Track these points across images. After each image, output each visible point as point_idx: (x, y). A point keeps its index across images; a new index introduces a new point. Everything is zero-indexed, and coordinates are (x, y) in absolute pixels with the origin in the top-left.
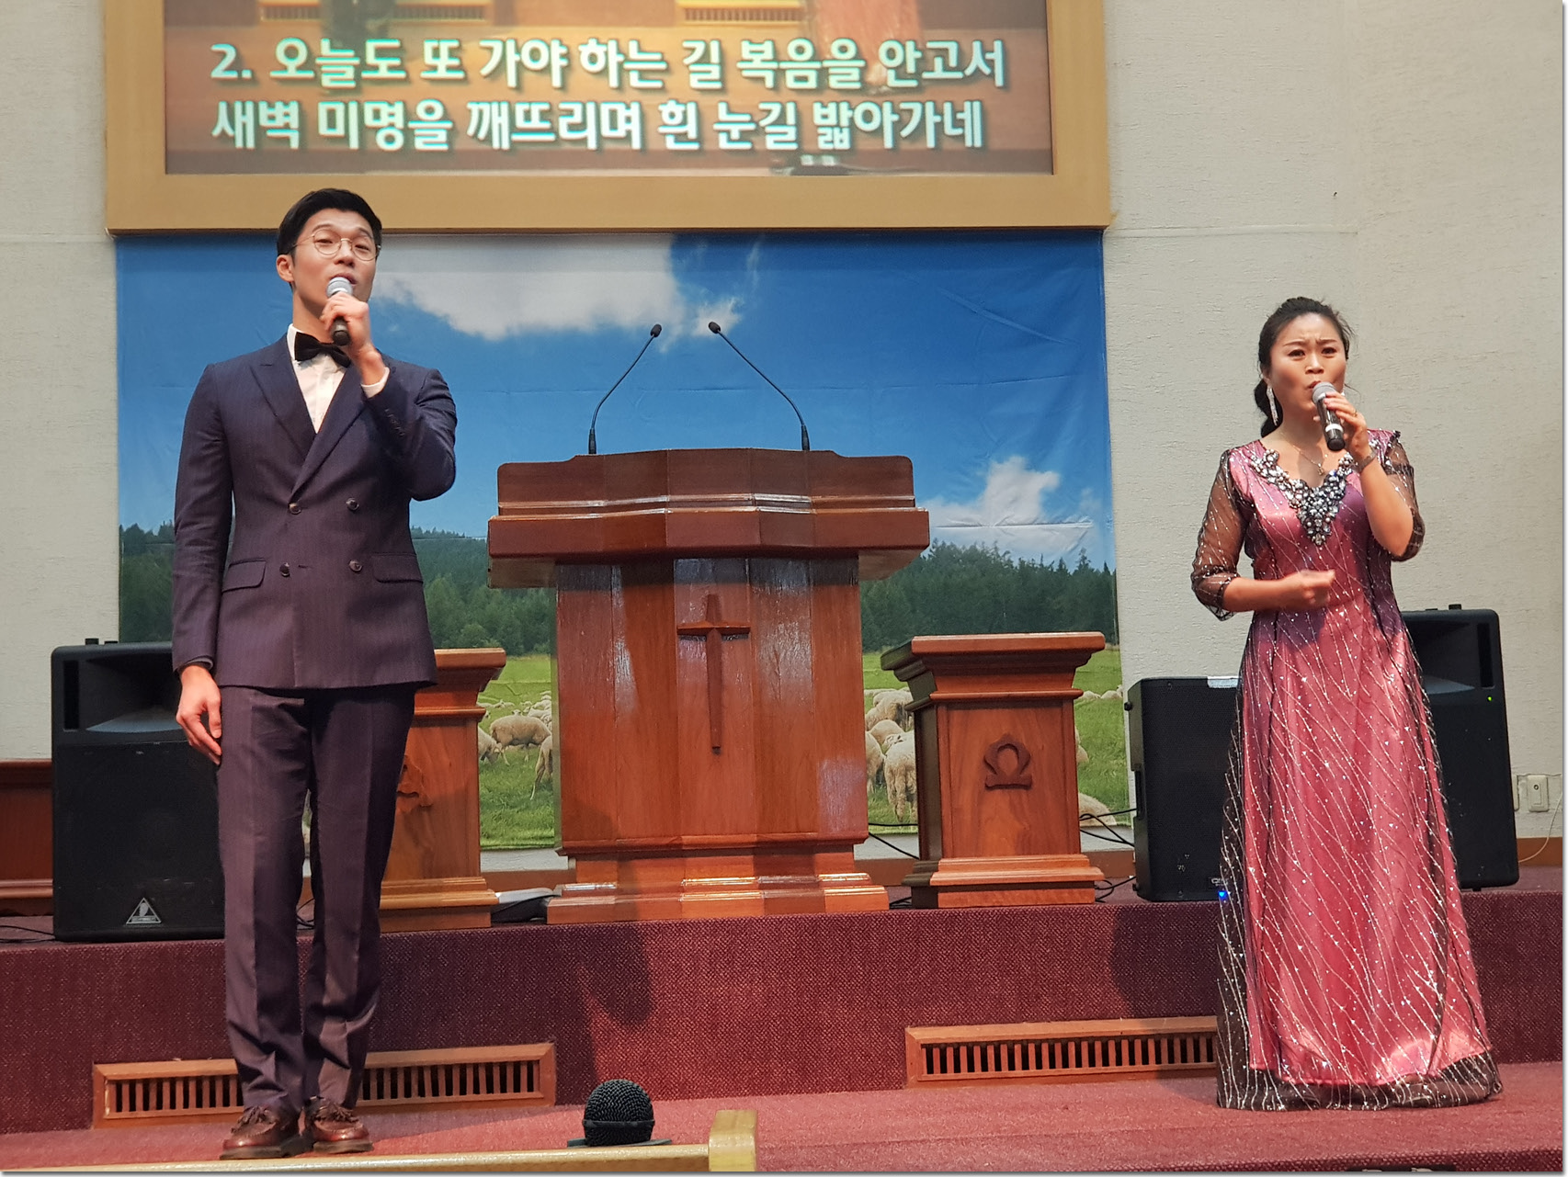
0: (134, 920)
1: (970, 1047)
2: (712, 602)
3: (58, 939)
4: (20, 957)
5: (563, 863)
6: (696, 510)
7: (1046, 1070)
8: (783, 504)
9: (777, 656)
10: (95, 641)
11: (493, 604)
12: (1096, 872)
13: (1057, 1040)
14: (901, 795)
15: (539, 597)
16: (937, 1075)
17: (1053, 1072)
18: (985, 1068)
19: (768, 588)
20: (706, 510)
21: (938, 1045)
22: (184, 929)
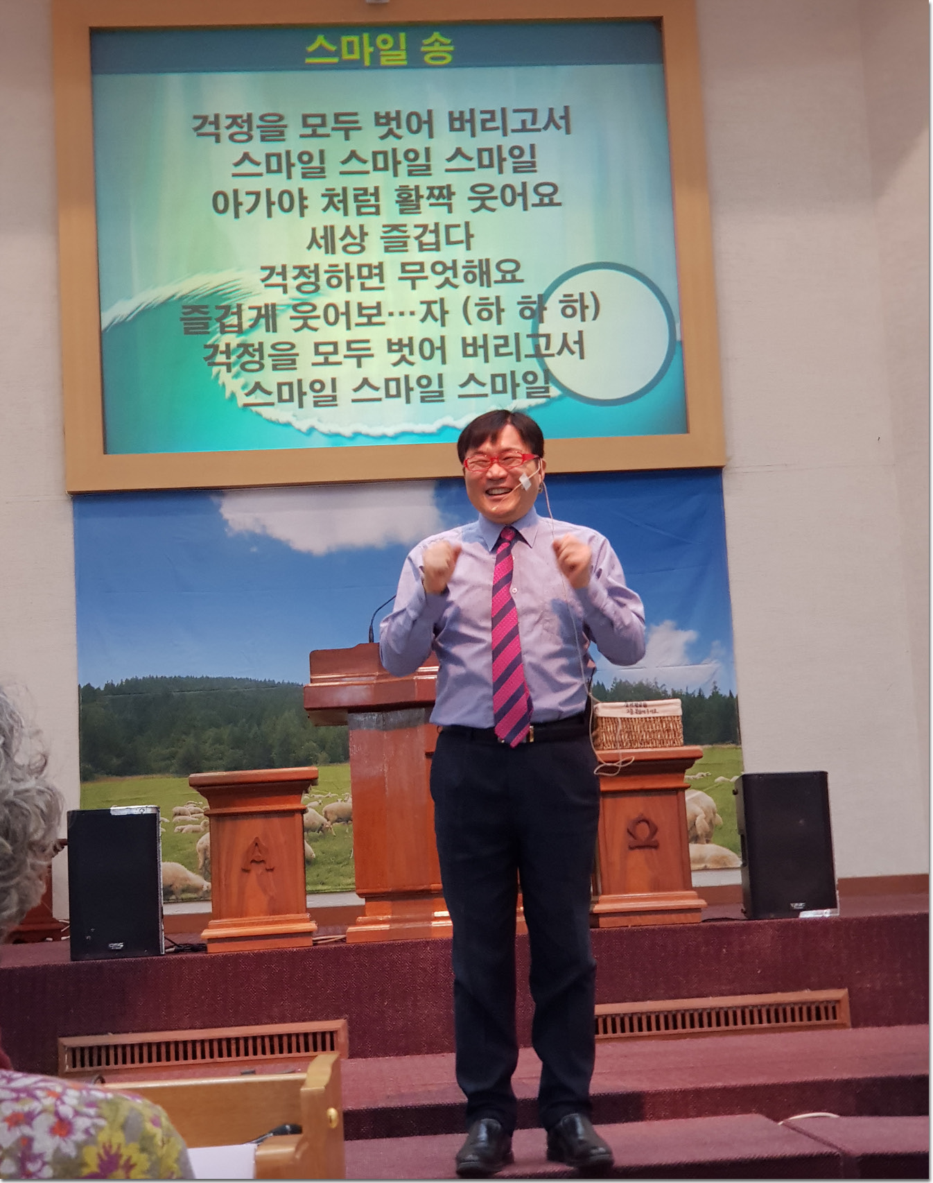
12: (701, 901)
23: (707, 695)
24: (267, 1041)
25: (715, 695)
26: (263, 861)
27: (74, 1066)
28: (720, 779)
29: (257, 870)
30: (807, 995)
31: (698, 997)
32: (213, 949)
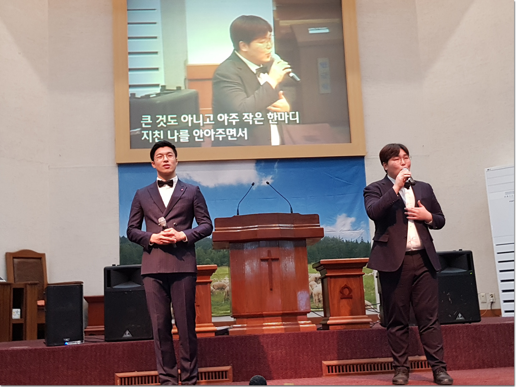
0: (125, 336)
2: (269, 252)
3: (106, 341)
4: (96, 346)
5: (232, 320)
6: (264, 229)
8: (286, 227)
9: (286, 265)
12: (370, 320)
15: (225, 252)
19: (283, 248)
20: (267, 229)
21: (331, 366)
22: (138, 338)
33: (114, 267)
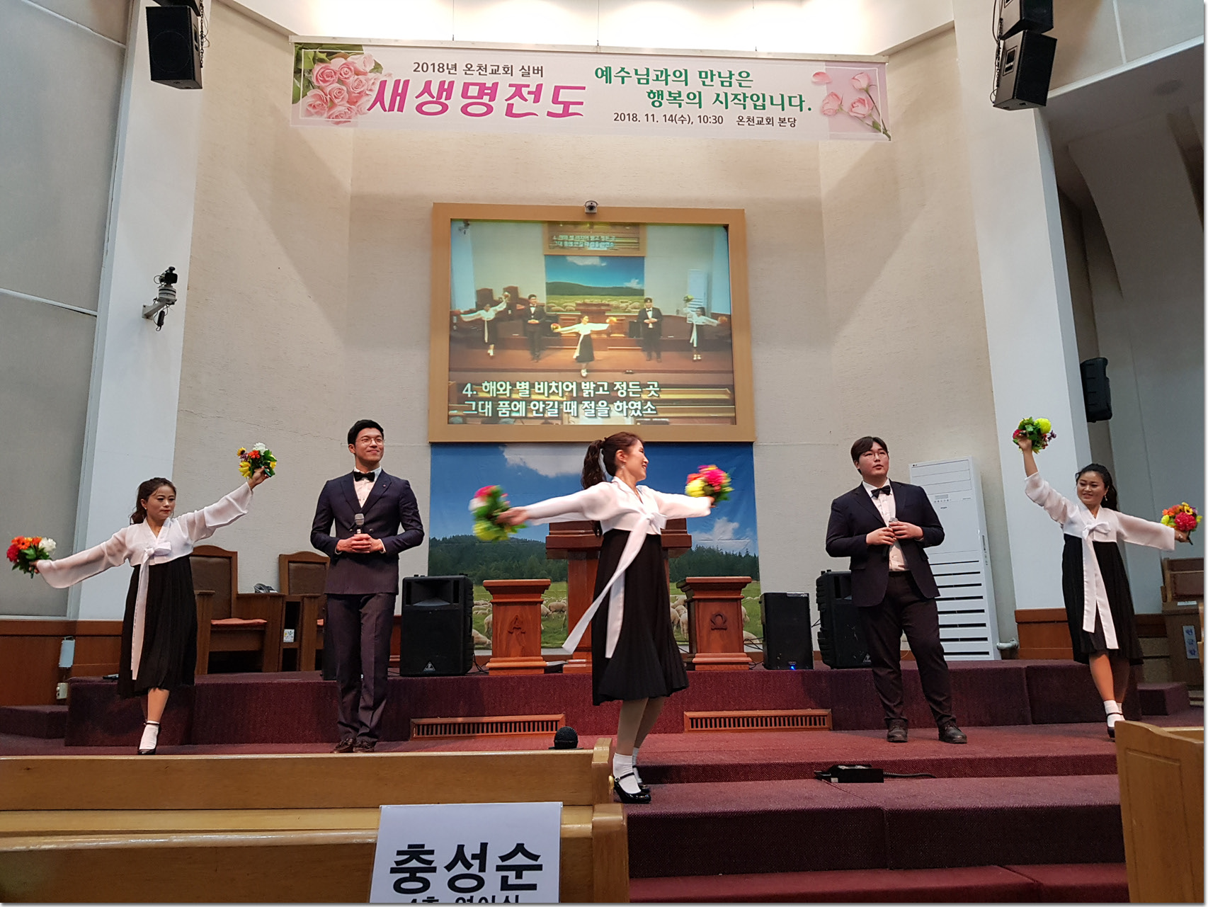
0: (426, 669)
1: (706, 719)
3: (401, 675)
7: (732, 728)
10: (417, 576)
11: (550, 565)
12: (750, 659)
13: (735, 717)
14: (685, 631)
15: (564, 562)
16: (695, 729)
17: (734, 728)
18: (711, 726)
21: (695, 718)
22: (443, 673)
23: (743, 556)
24: (522, 724)
25: (747, 555)
26: (520, 628)
27: (418, 734)
28: (748, 598)
29: (516, 633)
30: (809, 711)
31: (751, 709)
32: (492, 673)
33: (416, 578)
